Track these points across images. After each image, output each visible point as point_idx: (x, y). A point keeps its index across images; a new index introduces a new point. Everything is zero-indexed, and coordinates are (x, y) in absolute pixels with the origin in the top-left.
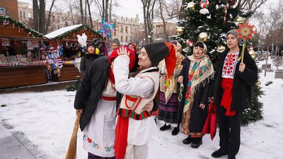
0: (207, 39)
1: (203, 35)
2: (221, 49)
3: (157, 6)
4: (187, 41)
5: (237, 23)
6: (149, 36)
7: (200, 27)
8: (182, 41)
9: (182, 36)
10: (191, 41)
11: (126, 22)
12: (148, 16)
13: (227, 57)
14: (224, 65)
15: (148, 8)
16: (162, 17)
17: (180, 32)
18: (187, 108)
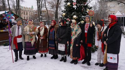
0: (77, 18)
1: (75, 17)
2: (82, 22)
3: (43, 2)
4: (68, 19)
5: (87, 12)
6: (41, 17)
7: (73, 13)
8: (65, 19)
9: (65, 17)
10: (69, 19)
11: (26, 10)
12: (39, 7)
13: (85, 25)
14: (85, 28)
15: (39, 3)
16: (46, 8)
17: (64, 15)
18: (71, 48)
